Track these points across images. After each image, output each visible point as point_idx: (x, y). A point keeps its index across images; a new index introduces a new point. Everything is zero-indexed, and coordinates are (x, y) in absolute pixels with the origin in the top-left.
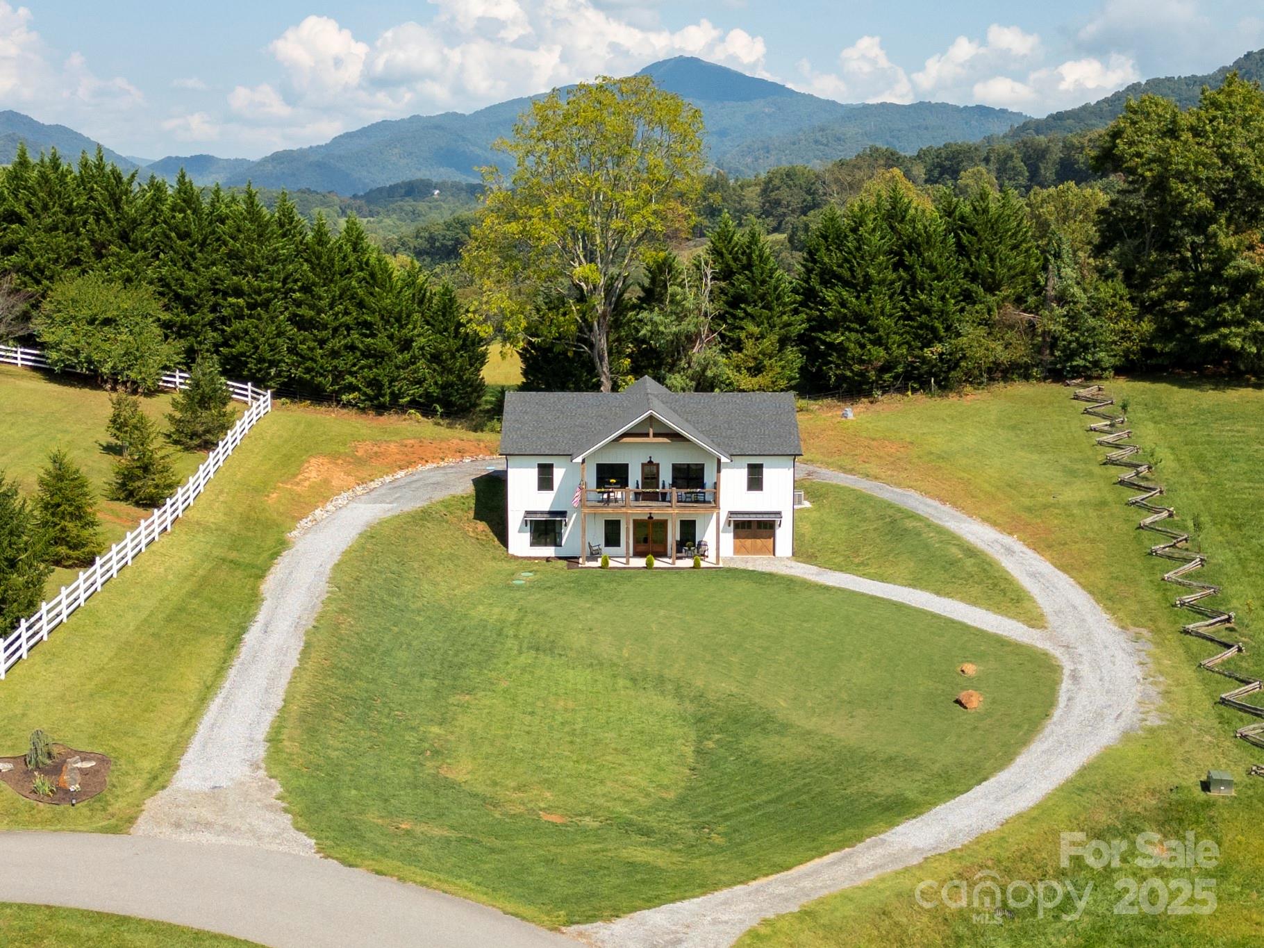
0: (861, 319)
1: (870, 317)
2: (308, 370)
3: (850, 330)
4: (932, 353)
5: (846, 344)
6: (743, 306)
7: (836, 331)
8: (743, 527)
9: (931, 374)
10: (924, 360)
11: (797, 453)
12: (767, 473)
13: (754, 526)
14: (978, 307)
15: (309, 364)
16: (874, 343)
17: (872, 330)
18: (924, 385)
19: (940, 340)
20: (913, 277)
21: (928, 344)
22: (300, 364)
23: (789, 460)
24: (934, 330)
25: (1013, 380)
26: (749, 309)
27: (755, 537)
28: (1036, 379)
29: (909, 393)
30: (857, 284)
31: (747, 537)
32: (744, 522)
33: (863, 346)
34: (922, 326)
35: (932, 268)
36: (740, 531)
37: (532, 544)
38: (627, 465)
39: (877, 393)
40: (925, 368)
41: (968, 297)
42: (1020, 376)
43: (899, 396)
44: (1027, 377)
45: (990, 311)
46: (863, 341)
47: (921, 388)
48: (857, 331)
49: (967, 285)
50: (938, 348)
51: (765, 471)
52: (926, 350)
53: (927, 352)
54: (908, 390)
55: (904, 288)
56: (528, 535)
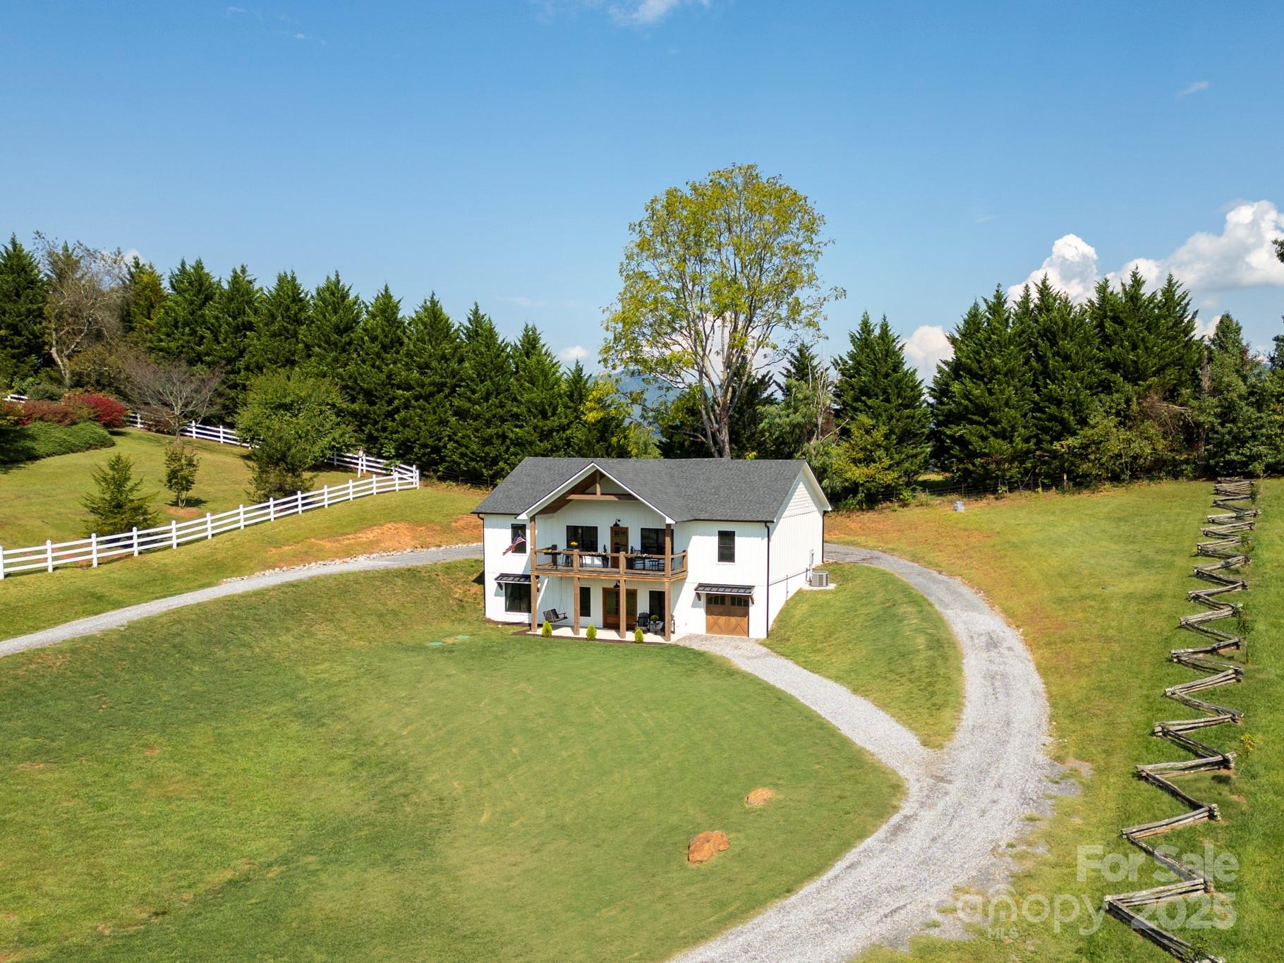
0: (983, 411)
1: (993, 409)
2: (462, 455)
3: (972, 422)
4: (1062, 446)
5: (967, 437)
6: (864, 398)
7: (958, 425)
8: (716, 603)
9: (1063, 470)
10: (1054, 454)
11: (769, 519)
12: (740, 543)
13: (728, 601)
14: (1116, 396)
15: (463, 449)
16: (996, 435)
17: (995, 422)
18: (1053, 482)
19: (1074, 434)
20: (1046, 366)
21: (1058, 438)
22: (457, 449)
23: (761, 528)
24: (1062, 421)
25: (1160, 478)
26: (869, 402)
27: (729, 614)
28: (1187, 477)
29: (1040, 489)
30: (984, 376)
31: (721, 614)
32: (716, 597)
33: (984, 439)
34: (1052, 418)
35: (1066, 358)
36: (713, 607)
37: (507, 610)
38: (596, 528)
39: (1002, 489)
40: (1056, 463)
41: (1106, 387)
42: (1168, 473)
43: (1027, 493)
44: (1176, 475)
45: (1128, 401)
46: (984, 433)
47: (1053, 484)
48: (979, 423)
49: (1105, 374)
50: (1071, 441)
51: (737, 539)
52: (1055, 443)
53: (1057, 446)
54: (1038, 486)
55: (1036, 379)
56: (503, 599)
